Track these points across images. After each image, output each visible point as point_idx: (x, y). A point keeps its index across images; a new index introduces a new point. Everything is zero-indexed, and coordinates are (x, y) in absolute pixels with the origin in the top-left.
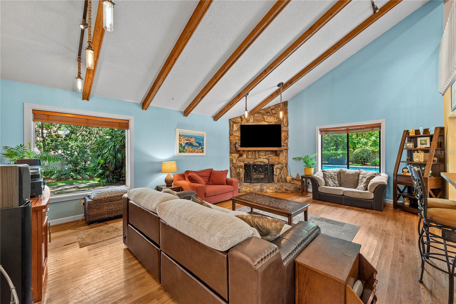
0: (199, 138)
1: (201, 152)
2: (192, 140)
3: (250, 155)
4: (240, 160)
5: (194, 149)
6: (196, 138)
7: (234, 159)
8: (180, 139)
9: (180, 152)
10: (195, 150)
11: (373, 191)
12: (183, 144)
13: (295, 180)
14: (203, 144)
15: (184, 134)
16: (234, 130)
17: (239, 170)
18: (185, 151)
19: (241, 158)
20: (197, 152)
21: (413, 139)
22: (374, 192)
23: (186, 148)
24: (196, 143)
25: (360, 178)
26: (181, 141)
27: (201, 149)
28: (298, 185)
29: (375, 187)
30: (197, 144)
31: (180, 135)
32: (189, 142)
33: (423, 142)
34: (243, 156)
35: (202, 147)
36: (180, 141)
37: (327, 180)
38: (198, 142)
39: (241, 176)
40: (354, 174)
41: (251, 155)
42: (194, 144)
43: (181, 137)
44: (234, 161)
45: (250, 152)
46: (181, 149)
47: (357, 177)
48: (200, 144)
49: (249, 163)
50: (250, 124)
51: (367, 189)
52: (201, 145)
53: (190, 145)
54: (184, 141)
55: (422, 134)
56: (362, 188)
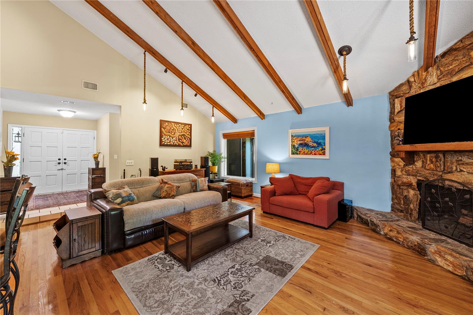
0: (317, 136)
1: (321, 154)
2: (307, 139)
3: (428, 162)
4: (408, 170)
5: (310, 150)
6: (313, 137)
7: (397, 169)
8: (293, 140)
9: (293, 153)
10: (312, 152)
12: (296, 145)
14: (324, 143)
15: (297, 134)
16: (396, 111)
17: (409, 192)
18: (299, 153)
19: (411, 166)
20: (315, 154)
23: (300, 149)
24: (313, 142)
26: (294, 142)
27: (322, 150)
30: (315, 145)
31: (292, 136)
32: (303, 142)
34: (416, 163)
35: (322, 148)
36: (292, 142)
38: (316, 141)
39: (412, 206)
41: (432, 162)
42: (311, 144)
43: (294, 138)
44: (399, 173)
45: (429, 155)
46: (294, 151)
48: (319, 144)
49: (428, 179)
50: (427, 89)
52: (322, 145)
53: (305, 146)
54: (297, 141)
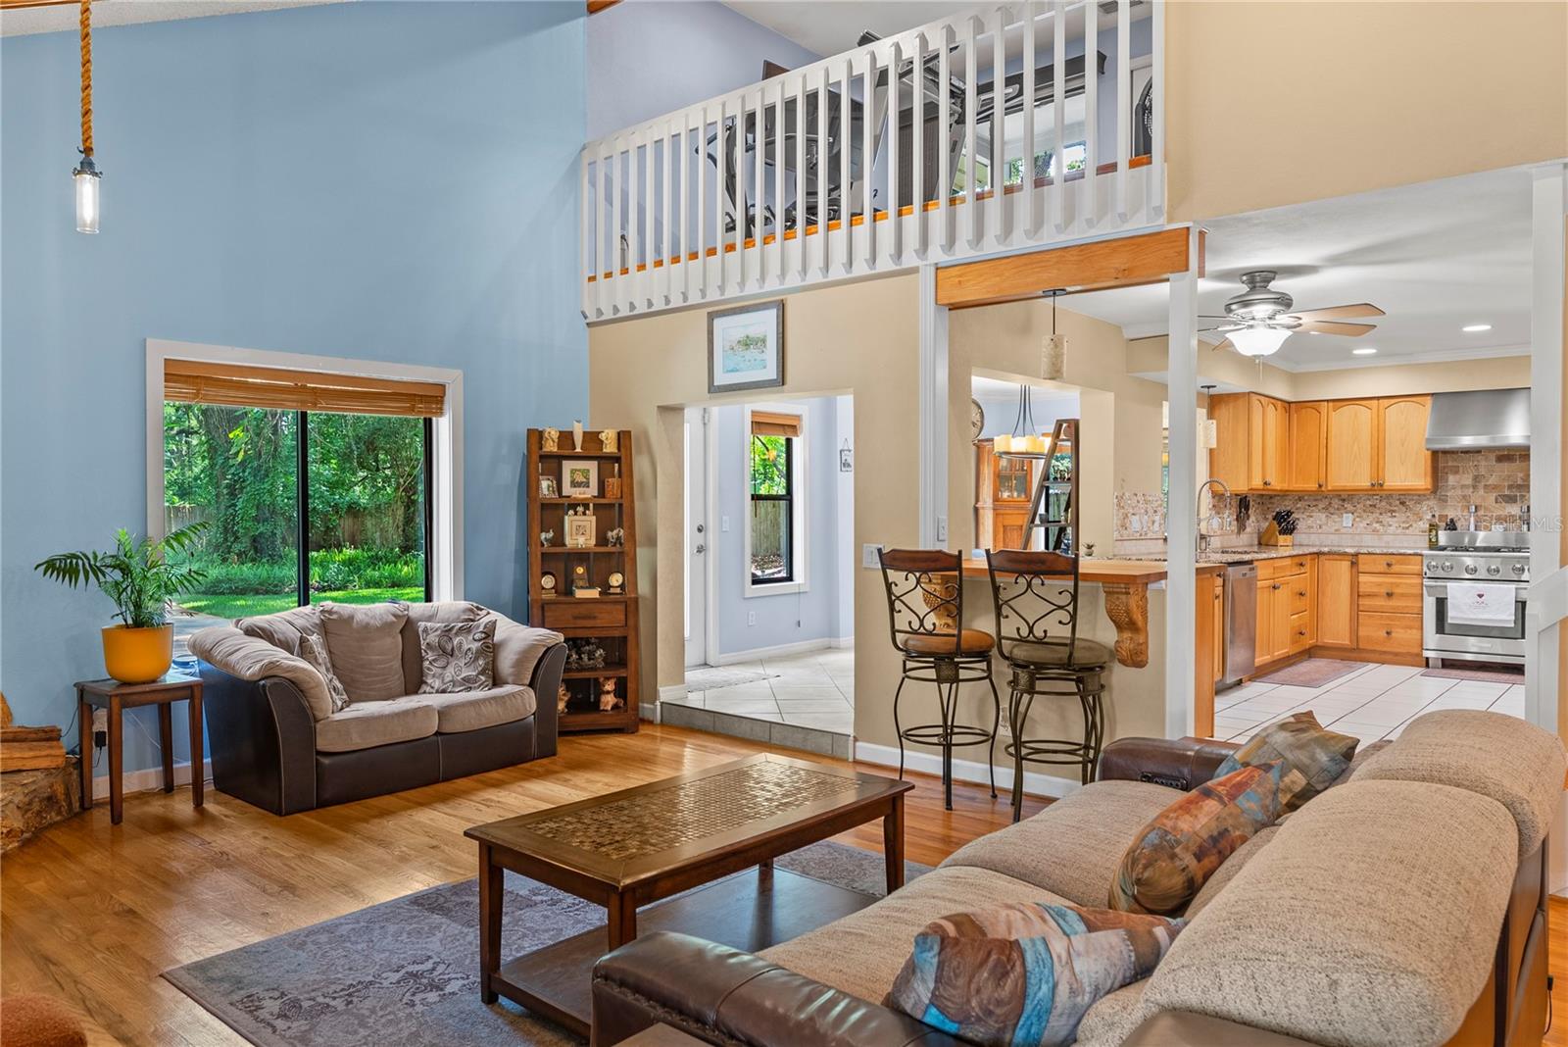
11: (527, 682)
21: (552, 464)
22: (531, 685)
33: (580, 479)
40: (387, 621)
47: (399, 637)
51: (496, 681)
55: (578, 450)
56: (466, 680)
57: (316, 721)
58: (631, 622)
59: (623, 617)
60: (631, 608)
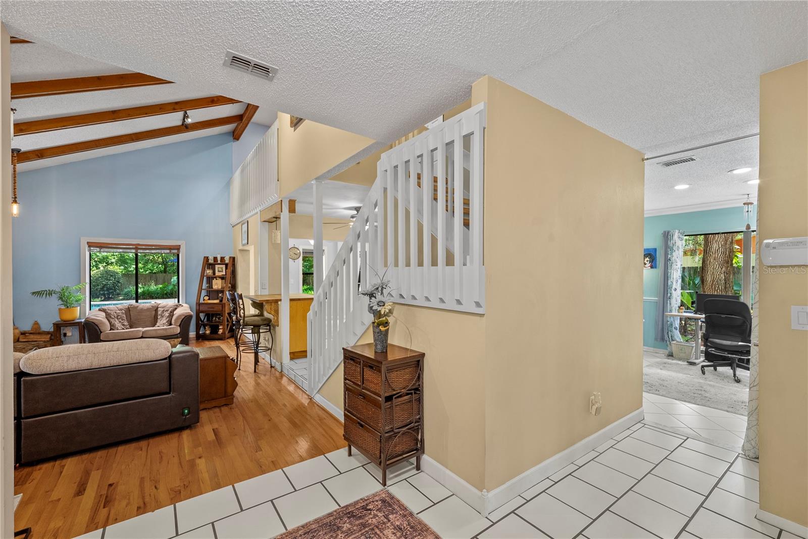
11: (178, 325)
13: (31, 333)
21: (211, 266)
22: (180, 326)
25: (159, 313)
28: (42, 342)
29: (181, 320)
33: (220, 270)
37: (113, 322)
40: (151, 308)
47: (154, 312)
51: (171, 324)
55: (219, 262)
56: (163, 324)
57: (101, 332)
58: (224, 310)
59: (221, 308)
60: (224, 306)
